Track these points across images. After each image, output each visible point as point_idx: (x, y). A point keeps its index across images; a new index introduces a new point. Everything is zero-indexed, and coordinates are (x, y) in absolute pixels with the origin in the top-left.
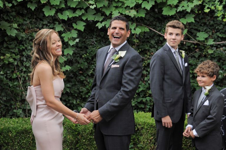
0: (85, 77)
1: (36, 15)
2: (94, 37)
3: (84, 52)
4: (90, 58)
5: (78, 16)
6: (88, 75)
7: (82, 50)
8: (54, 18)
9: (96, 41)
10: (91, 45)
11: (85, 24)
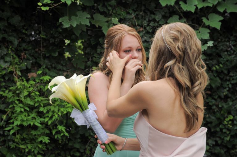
0: (216, 100)
1: (145, 5)
2: (232, 38)
3: (215, 62)
4: (226, 72)
5: (211, 5)
6: (220, 97)
7: (211, 60)
8: (171, 10)
9: (234, 46)
10: (227, 51)
11: (221, 18)
